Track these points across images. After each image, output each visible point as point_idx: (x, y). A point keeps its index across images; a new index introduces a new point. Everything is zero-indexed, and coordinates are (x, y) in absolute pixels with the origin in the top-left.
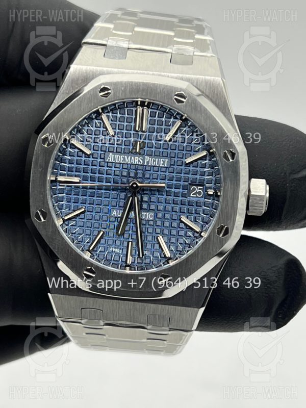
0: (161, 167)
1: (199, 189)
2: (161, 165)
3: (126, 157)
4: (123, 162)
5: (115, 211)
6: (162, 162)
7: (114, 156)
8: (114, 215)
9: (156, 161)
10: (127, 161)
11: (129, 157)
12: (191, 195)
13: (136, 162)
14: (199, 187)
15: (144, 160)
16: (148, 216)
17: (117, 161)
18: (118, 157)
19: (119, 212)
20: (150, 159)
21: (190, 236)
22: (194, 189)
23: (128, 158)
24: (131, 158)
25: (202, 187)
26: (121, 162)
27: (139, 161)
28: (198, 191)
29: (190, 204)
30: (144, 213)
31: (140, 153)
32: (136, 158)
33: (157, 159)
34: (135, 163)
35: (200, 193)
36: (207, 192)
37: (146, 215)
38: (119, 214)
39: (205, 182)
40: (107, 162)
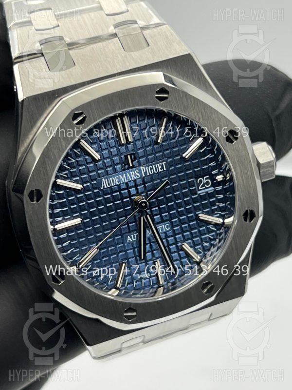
0: (161, 172)
1: (206, 179)
2: (160, 171)
3: (120, 176)
4: (119, 183)
5: (129, 237)
6: (160, 167)
7: (108, 180)
8: (129, 241)
9: (153, 169)
10: (123, 181)
11: (124, 175)
12: (200, 188)
13: (134, 177)
14: (205, 177)
15: (140, 172)
16: (164, 227)
17: (113, 185)
18: (112, 179)
19: (134, 236)
20: (147, 168)
21: (213, 231)
22: (201, 181)
23: (122, 176)
24: (126, 175)
25: (208, 176)
26: (117, 183)
27: (135, 175)
28: (205, 181)
29: (202, 198)
30: (159, 227)
31: (133, 167)
32: (131, 173)
33: (154, 166)
34: (133, 179)
35: (208, 183)
36: (217, 180)
37: (162, 228)
38: (134, 238)
39: (210, 170)
40: (102, 189)
